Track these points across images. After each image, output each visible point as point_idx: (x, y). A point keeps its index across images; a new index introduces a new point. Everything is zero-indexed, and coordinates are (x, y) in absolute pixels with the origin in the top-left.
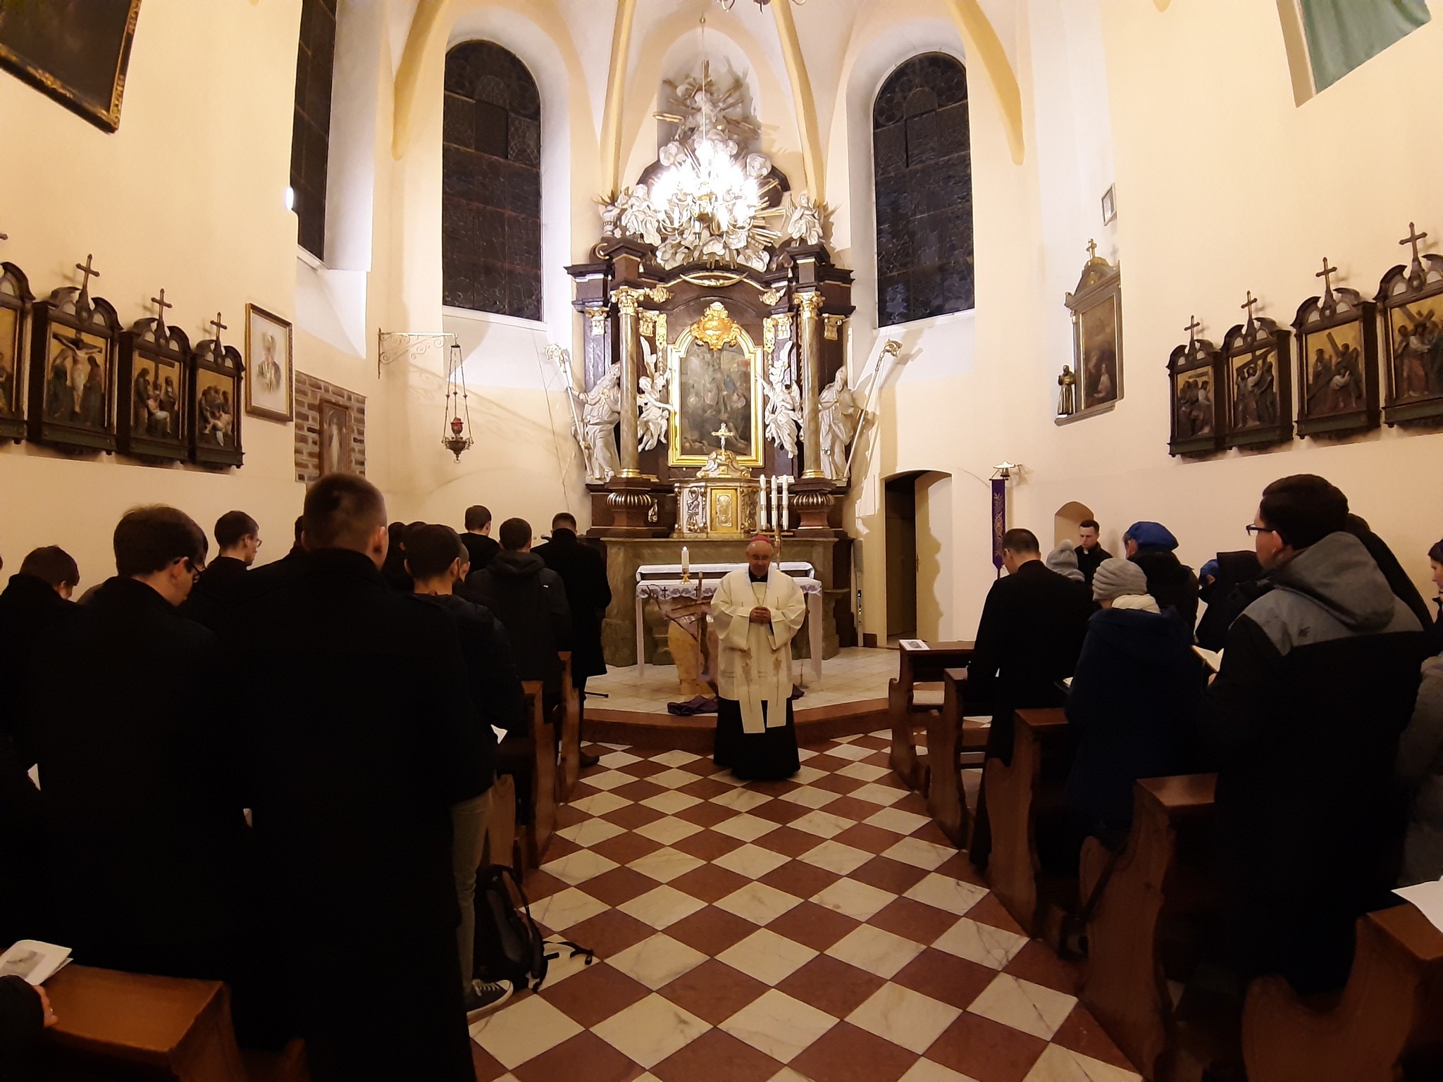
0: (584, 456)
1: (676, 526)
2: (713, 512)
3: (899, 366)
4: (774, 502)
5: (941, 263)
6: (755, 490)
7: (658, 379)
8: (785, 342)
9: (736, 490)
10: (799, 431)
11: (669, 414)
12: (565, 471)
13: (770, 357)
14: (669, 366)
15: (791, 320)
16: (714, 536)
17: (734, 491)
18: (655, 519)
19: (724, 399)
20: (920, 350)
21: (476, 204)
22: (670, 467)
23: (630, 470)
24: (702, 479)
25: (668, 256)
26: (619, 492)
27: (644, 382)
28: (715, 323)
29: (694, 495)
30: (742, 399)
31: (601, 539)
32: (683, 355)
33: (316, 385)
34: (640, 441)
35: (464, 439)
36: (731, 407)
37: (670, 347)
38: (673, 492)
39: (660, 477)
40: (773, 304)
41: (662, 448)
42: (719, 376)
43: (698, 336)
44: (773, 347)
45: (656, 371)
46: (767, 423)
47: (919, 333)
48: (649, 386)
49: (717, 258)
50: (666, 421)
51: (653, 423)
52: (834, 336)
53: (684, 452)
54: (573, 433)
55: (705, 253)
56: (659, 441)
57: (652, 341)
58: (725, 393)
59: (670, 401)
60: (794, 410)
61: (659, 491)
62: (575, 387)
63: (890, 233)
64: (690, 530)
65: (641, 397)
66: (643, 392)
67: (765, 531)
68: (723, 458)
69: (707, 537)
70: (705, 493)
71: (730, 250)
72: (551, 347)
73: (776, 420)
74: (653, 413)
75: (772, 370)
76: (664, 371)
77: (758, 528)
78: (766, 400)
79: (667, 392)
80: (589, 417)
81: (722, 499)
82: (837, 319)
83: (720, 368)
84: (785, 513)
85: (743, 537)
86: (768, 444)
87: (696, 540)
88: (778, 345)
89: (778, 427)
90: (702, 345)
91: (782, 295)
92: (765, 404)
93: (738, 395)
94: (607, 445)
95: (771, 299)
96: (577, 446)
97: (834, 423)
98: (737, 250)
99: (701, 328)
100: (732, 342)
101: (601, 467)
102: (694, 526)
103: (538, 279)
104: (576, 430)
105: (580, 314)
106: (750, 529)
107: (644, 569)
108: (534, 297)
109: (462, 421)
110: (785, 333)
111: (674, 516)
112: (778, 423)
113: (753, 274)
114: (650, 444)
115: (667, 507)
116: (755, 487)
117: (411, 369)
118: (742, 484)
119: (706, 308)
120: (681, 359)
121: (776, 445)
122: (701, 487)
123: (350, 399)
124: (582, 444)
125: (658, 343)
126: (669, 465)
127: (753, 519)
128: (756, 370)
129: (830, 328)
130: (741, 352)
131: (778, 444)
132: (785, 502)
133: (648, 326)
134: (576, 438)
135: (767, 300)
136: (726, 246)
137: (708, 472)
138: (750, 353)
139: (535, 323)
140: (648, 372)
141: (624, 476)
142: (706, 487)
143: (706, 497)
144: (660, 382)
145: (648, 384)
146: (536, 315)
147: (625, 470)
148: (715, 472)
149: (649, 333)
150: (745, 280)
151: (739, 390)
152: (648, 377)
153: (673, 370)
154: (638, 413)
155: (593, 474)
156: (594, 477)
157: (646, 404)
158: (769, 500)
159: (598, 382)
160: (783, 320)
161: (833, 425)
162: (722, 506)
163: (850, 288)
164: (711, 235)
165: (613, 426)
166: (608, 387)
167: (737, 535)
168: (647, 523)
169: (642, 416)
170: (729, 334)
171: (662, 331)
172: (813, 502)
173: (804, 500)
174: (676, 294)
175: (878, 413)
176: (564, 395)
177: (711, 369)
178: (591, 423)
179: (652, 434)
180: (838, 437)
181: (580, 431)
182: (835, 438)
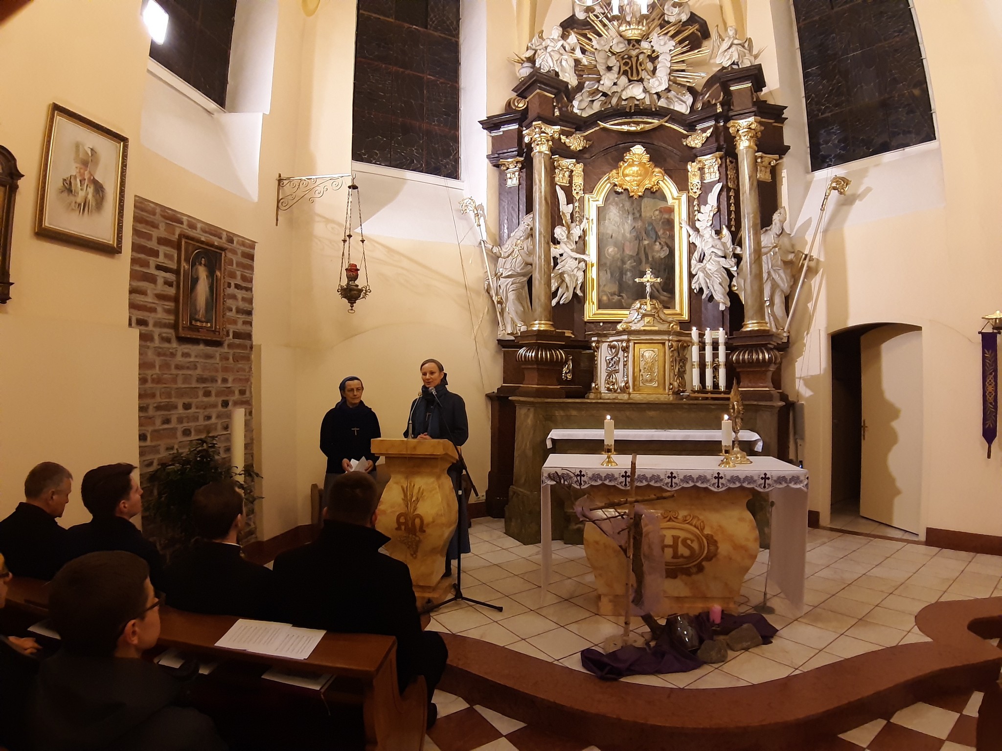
0: (496, 309)
1: (593, 385)
2: (637, 370)
3: (845, 208)
4: (708, 358)
5: (882, 98)
6: (685, 344)
7: (575, 229)
8: (712, 185)
9: (664, 344)
10: (731, 281)
11: (586, 265)
12: (477, 327)
13: (696, 203)
14: (586, 216)
15: (719, 160)
16: (637, 397)
17: (661, 345)
18: (569, 377)
19: (645, 248)
20: (868, 190)
21: (395, 68)
22: (586, 322)
23: (543, 322)
24: (624, 332)
25: (584, 105)
26: (530, 347)
27: (560, 232)
28: (635, 169)
29: (614, 351)
30: (665, 248)
31: (510, 398)
32: (600, 203)
33: (172, 218)
34: (555, 294)
35: (360, 287)
36: (653, 257)
37: (587, 196)
38: (590, 348)
39: (575, 333)
40: (699, 145)
41: (578, 301)
42: (639, 224)
43: (616, 183)
44: (699, 192)
45: (572, 222)
46: (694, 273)
47: (864, 172)
48: (565, 236)
49: (637, 103)
50: (583, 273)
51: (568, 275)
52: (767, 178)
53: (601, 306)
54: (486, 288)
55: (624, 98)
56: (575, 294)
57: (568, 190)
58: (646, 242)
59: (587, 253)
60: (725, 257)
61: (574, 347)
62: (489, 241)
63: (819, 75)
64: (609, 389)
65: (556, 248)
66: (559, 243)
67: (698, 392)
68: (648, 307)
69: (629, 398)
70: (628, 347)
71: (650, 94)
72: (465, 201)
73: (705, 269)
74: (568, 265)
75: (699, 216)
76: (581, 222)
77: (688, 388)
78: (692, 247)
79: (584, 244)
80: (501, 269)
81: (647, 354)
82: (771, 159)
83: (640, 215)
84: (722, 372)
85: (671, 398)
86: (695, 296)
87: (617, 401)
88: (706, 188)
89: (708, 276)
90: (622, 192)
91: (709, 135)
92: (691, 253)
93: (660, 243)
94: (519, 298)
95: (696, 141)
96: (490, 301)
97: (774, 270)
98: (657, 93)
99: (621, 174)
100: (654, 187)
101: (513, 321)
102: (614, 384)
103: (456, 140)
104: (489, 284)
105: (495, 168)
106: (679, 390)
107: (556, 434)
108: (451, 157)
109: (358, 267)
110: (713, 175)
111: (591, 373)
112: (706, 272)
113: (676, 117)
114: (565, 297)
115: (582, 365)
116: (685, 341)
117: (317, 219)
118: (671, 338)
119: (626, 152)
120: (599, 208)
121: (704, 296)
122: (622, 341)
123: (231, 241)
124: (495, 299)
125: (574, 193)
126: (585, 320)
127: (683, 378)
128: (681, 215)
129: (763, 168)
130: (664, 198)
131: (707, 295)
132: (722, 358)
133: (564, 176)
134: (489, 293)
135: (692, 143)
136: (645, 90)
137: (630, 324)
138: (674, 199)
139: (451, 182)
140: (564, 222)
141: (535, 328)
142: (628, 341)
143: (628, 352)
144: (576, 232)
145: (563, 233)
146: (454, 174)
147: (537, 322)
148: (638, 325)
149: (565, 182)
150: (667, 124)
151: (662, 239)
152: (564, 226)
153: (591, 219)
154: (552, 264)
155: (505, 330)
156: (506, 332)
157: (561, 255)
158: (702, 357)
159: (512, 235)
160: (711, 163)
161: (772, 272)
162: (647, 363)
163: (782, 127)
164: (630, 81)
165: (526, 279)
166: (522, 238)
167: (666, 397)
168: (560, 381)
169: (557, 268)
170: (650, 180)
171: (578, 181)
172: (758, 359)
173: (746, 356)
174: (593, 143)
175: (822, 259)
176: (478, 249)
177: (630, 217)
178: (503, 276)
179: (567, 286)
180: (778, 286)
181: (493, 285)
182: (775, 287)
